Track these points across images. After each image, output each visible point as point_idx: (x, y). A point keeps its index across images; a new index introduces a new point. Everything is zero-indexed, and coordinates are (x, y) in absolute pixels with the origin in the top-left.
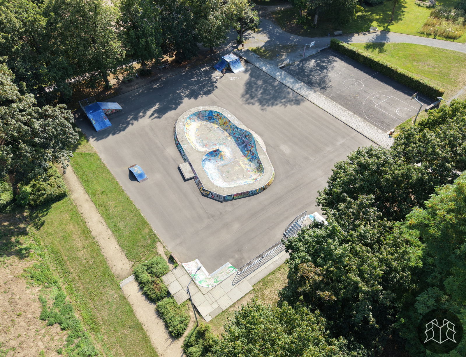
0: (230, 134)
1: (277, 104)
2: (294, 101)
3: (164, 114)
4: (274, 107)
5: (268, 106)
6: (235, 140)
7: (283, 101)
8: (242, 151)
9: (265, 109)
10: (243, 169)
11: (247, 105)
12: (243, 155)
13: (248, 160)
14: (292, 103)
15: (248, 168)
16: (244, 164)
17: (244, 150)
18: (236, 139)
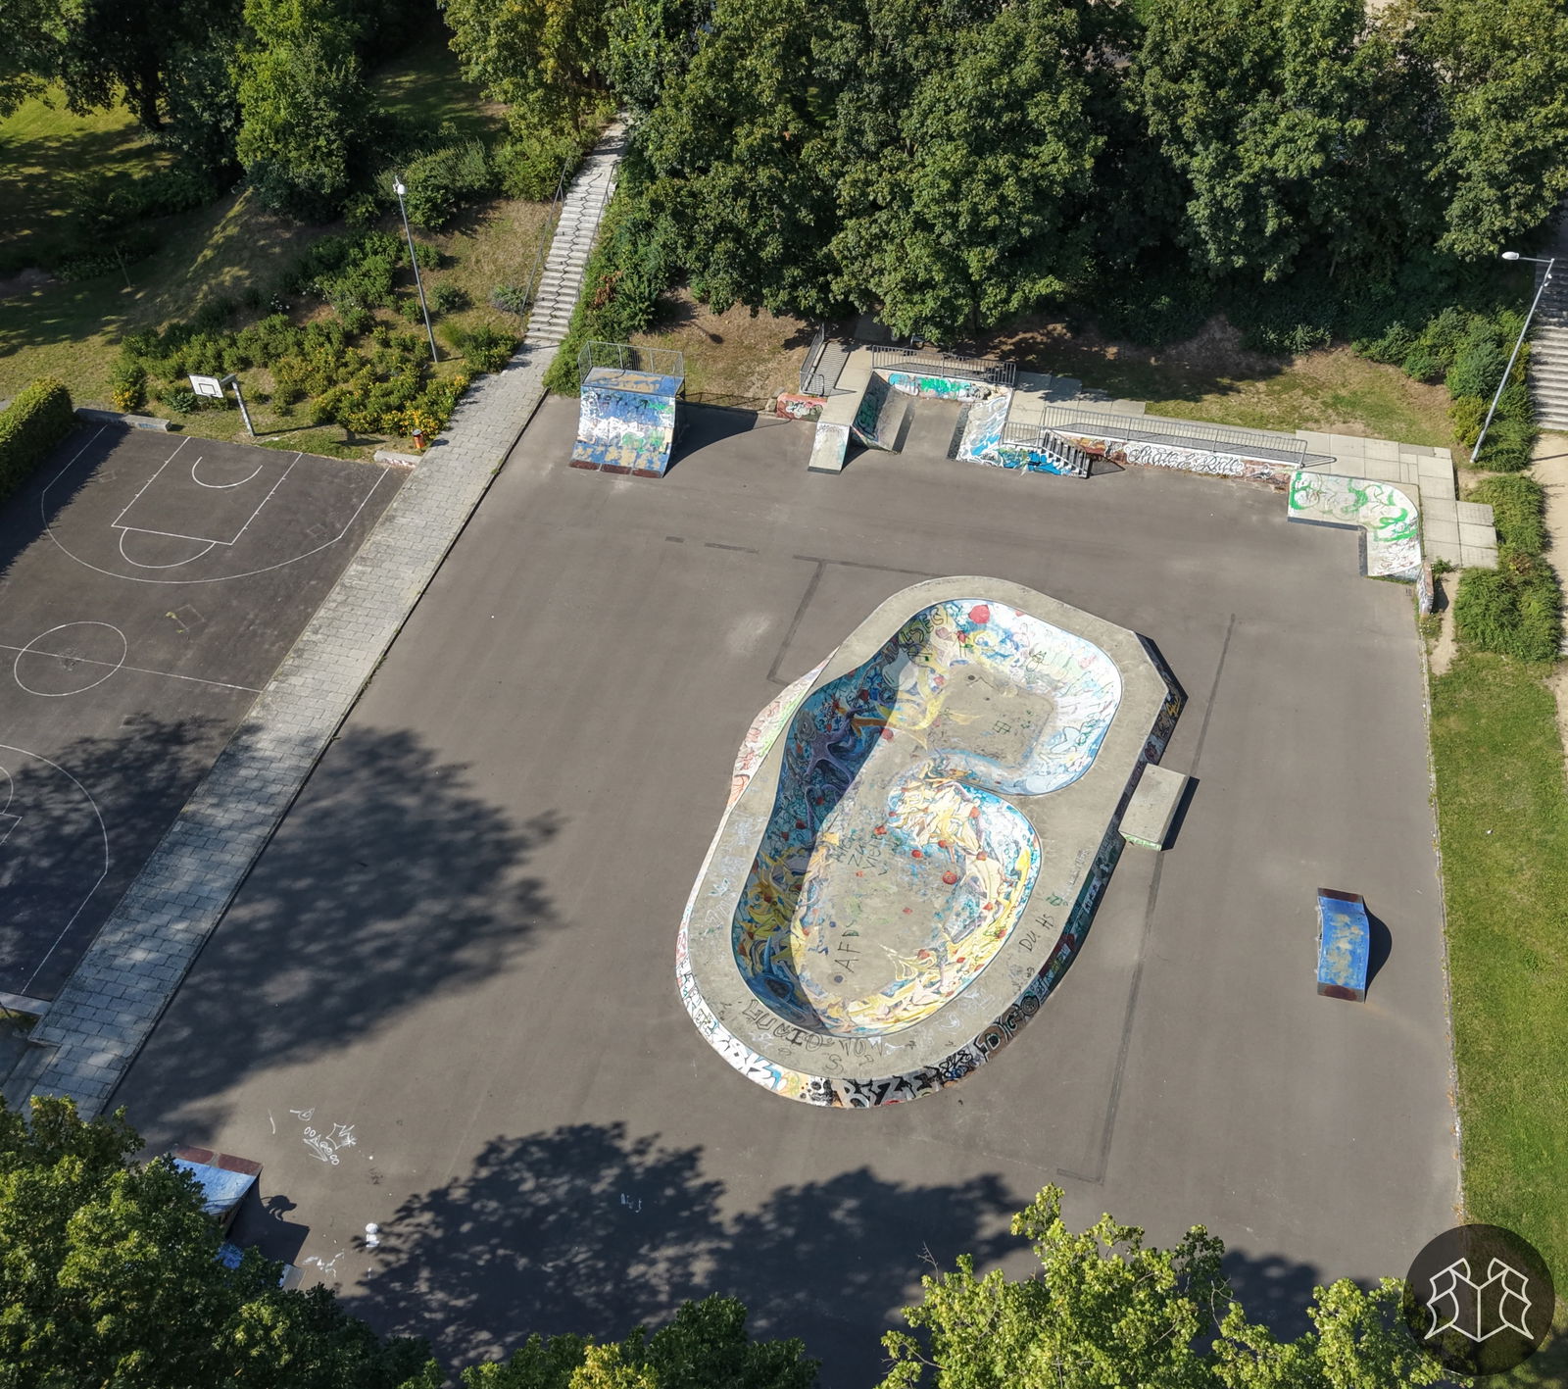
0: (811, 849)
1: (460, 805)
2: (385, 763)
3: (944, 1192)
4: (492, 802)
5: (501, 827)
6: (829, 809)
7: (410, 801)
8: (864, 756)
9: (531, 824)
10: (948, 698)
11: (555, 907)
12: (882, 741)
13: (891, 708)
14: (407, 761)
15: (925, 690)
16: (924, 712)
17: (858, 749)
18: (820, 809)
